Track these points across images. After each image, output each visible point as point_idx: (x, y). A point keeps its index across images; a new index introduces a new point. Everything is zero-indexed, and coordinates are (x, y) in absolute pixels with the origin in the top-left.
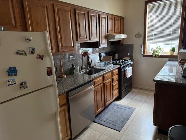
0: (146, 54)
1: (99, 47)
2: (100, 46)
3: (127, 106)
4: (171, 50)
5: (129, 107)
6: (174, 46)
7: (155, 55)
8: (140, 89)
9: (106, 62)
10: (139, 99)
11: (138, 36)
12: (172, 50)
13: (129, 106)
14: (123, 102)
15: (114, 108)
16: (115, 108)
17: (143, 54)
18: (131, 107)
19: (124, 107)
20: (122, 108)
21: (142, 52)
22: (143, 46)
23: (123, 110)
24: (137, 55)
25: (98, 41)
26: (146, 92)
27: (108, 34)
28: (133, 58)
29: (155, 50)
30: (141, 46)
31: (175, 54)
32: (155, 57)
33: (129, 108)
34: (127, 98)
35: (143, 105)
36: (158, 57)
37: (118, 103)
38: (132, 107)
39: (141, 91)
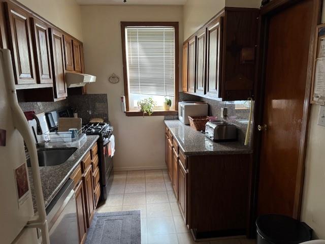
0: (130, 111)
1: (55, 100)
2: (56, 97)
3: (124, 210)
4: (165, 103)
5: (129, 212)
6: (168, 98)
7: (147, 111)
8: (127, 172)
9: (73, 131)
10: (135, 192)
11: (113, 79)
12: (168, 104)
13: (127, 210)
14: (112, 206)
15: (100, 224)
16: (104, 223)
17: (125, 111)
18: (130, 210)
19: (119, 214)
20: (117, 217)
21: (124, 108)
22: (124, 97)
23: (120, 221)
24: (115, 113)
25: (52, 86)
26: (139, 176)
27: (67, 72)
28: (108, 119)
29: (145, 104)
30: (122, 98)
31: (172, 108)
32: (147, 114)
33: (129, 214)
34: (114, 195)
35: (147, 200)
36: (151, 115)
37: (104, 212)
38: (133, 210)
39: (130, 176)
